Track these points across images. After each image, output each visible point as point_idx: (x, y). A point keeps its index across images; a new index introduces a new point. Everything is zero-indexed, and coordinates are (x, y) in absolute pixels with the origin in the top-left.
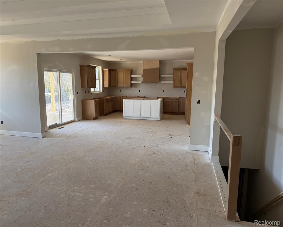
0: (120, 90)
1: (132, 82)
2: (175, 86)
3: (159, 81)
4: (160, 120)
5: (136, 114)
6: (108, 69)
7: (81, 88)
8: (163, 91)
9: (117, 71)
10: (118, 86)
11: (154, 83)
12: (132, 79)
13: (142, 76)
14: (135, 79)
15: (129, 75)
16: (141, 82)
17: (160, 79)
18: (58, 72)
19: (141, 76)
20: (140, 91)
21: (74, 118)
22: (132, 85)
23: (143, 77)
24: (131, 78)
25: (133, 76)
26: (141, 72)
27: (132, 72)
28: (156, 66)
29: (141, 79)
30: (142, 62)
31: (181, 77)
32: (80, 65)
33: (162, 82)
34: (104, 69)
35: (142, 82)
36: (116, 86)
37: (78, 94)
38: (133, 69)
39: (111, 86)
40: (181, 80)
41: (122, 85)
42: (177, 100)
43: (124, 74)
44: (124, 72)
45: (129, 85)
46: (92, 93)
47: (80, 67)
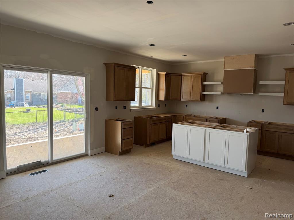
0: (187, 105)
1: (205, 93)
3: (254, 92)
4: (247, 176)
6: (165, 73)
7: (106, 100)
8: (263, 111)
9: (182, 76)
10: (181, 99)
11: (244, 95)
12: (204, 88)
13: (222, 83)
15: (200, 81)
16: (219, 93)
17: (256, 88)
18: (49, 72)
19: (220, 83)
20: (217, 108)
21: (86, 149)
22: (203, 98)
23: (222, 85)
24: (203, 86)
26: (221, 76)
27: (205, 76)
28: (250, 65)
29: (221, 89)
30: (223, 60)
32: (104, 64)
33: (260, 94)
34: (160, 73)
35: (221, 93)
36: (178, 99)
38: (208, 73)
39: (171, 98)
41: (188, 98)
43: (192, 80)
44: (192, 78)
45: (199, 97)
46: (131, 109)
47: (106, 66)
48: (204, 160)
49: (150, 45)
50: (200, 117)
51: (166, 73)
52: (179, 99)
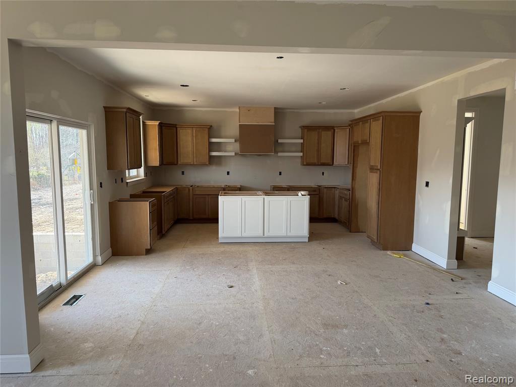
0: (183, 172)
2: (307, 163)
3: (274, 152)
4: (307, 241)
5: (253, 230)
6: (157, 123)
7: (108, 169)
8: (280, 174)
9: (176, 128)
10: (179, 163)
11: (261, 155)
12: (211, 147)
13: (236, 141)
14: (218, 147)
15: (207, 137)
16: (233, 154)
17: (277, 147)
18: (54, 124)
19: (233, 140)
20: (228, 173)
22: (212, 161)
23: (237, 143)
24: (210, 144)
25: (214, 140)
26: (236, 131)
27: (210, 130)
28: (268, 120)
30: (237, 110)
31: (319, 143)
32: (104, 107)
33: (280, 154)
34: (149, 123)
35: (237, 154)
36: (174, 163)
37: (101, 187)
39: (164, 162)
40: (318, 151)
41: (190, 161)
42: (315, 191)
43: (194, 135)
44: (194, 131)
45: (206, 159)
46: (127, 181)
47: (105, 111)
48: (264, 235)
49: (181, 86)
50: (205, 188)
51: (159, 123)
52: (176, 163)
